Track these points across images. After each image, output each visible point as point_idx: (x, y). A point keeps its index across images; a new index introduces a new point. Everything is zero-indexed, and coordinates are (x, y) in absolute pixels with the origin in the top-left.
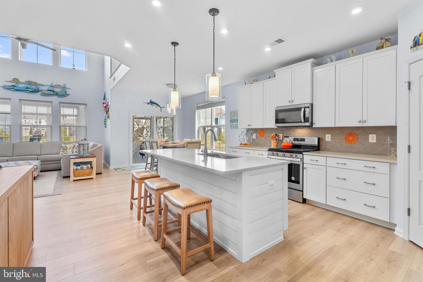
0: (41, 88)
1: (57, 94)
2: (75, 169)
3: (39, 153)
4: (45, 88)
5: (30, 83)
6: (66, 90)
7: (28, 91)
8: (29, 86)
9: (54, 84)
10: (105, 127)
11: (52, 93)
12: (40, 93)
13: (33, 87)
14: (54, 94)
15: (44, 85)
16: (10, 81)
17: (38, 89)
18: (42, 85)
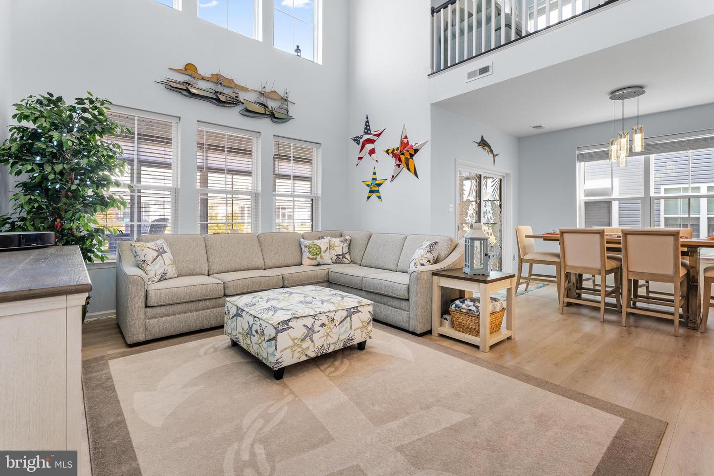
0: (242, 96)
1: (272, 116)
3: (260, 262)
4: (251, 98)
5: (217, 79)
6: (287, 106)
7: (219, 100)
8: (220, 89)
9: (268, 90)
11: (262, 110)
12: (239, 108)
13: (229, 91)
14: (267, 113)
15: (248, 89)
16: (179, 71)
17: (237, 97)
18: (245, 89)
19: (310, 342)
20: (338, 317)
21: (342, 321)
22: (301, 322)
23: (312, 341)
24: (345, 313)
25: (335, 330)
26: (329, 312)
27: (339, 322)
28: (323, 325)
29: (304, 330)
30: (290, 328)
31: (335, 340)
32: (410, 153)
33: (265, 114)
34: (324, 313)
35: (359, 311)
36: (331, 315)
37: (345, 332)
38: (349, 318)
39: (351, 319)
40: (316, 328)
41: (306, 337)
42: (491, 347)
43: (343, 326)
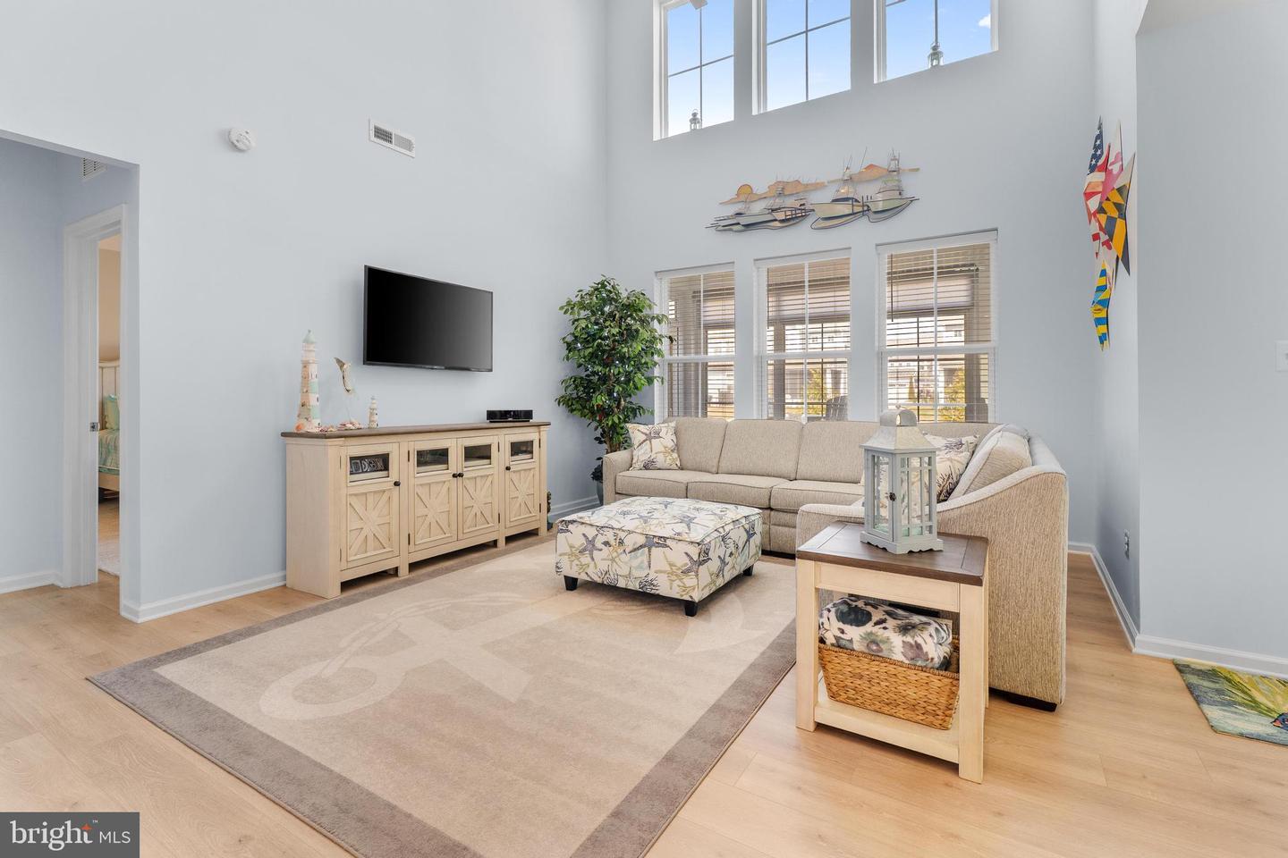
0: (815, 198)
1: (869, 211)
2: (830, 639)
4: (826, 196)
5: (781, 190)
6: (899, 181)
7: (776, 220)
8: (778, 202)
9: (856, 169)
10: (1103, 338)
11: (844, 209)
12: (810, 219)
13: (791, 202)
14: (857, 209)
15: (823, 183)
16: (731, 202)
17: (804, 205)
18: (818, 186)
19: (589, 559)
20: (631, 541)
21: (635, 550)
22: (583, 529)
23: (593, 559)
24: (642, 540)
25: (625, 558)
26: (619, 529)
27: (631, 548)
28: (607, 543)
29: (583, 540)
30: (568, 531)
31: (625, 571)
32: (1115, 204)
33: (853, 214)
34: (613, 529)
35: (667, 546)
36: (622, 535)
37: (640, 567)
38: (646, 549)
39: (649, 551)
40: (599, 544)
41: (584, 550)
42: (820, 727)
43: (637, 558)
